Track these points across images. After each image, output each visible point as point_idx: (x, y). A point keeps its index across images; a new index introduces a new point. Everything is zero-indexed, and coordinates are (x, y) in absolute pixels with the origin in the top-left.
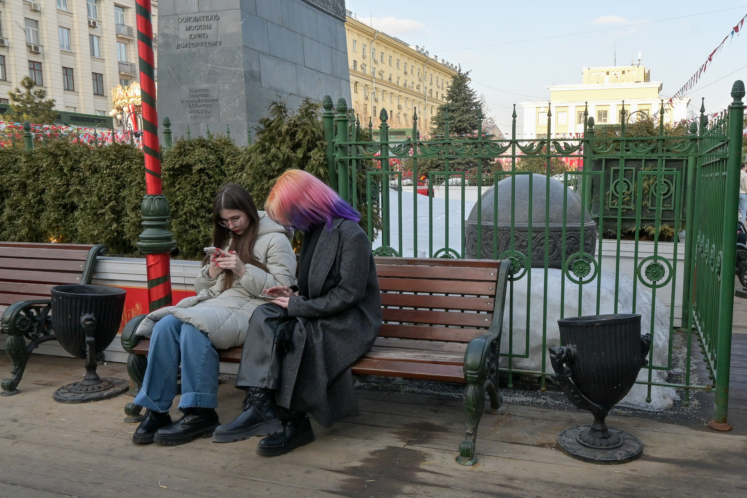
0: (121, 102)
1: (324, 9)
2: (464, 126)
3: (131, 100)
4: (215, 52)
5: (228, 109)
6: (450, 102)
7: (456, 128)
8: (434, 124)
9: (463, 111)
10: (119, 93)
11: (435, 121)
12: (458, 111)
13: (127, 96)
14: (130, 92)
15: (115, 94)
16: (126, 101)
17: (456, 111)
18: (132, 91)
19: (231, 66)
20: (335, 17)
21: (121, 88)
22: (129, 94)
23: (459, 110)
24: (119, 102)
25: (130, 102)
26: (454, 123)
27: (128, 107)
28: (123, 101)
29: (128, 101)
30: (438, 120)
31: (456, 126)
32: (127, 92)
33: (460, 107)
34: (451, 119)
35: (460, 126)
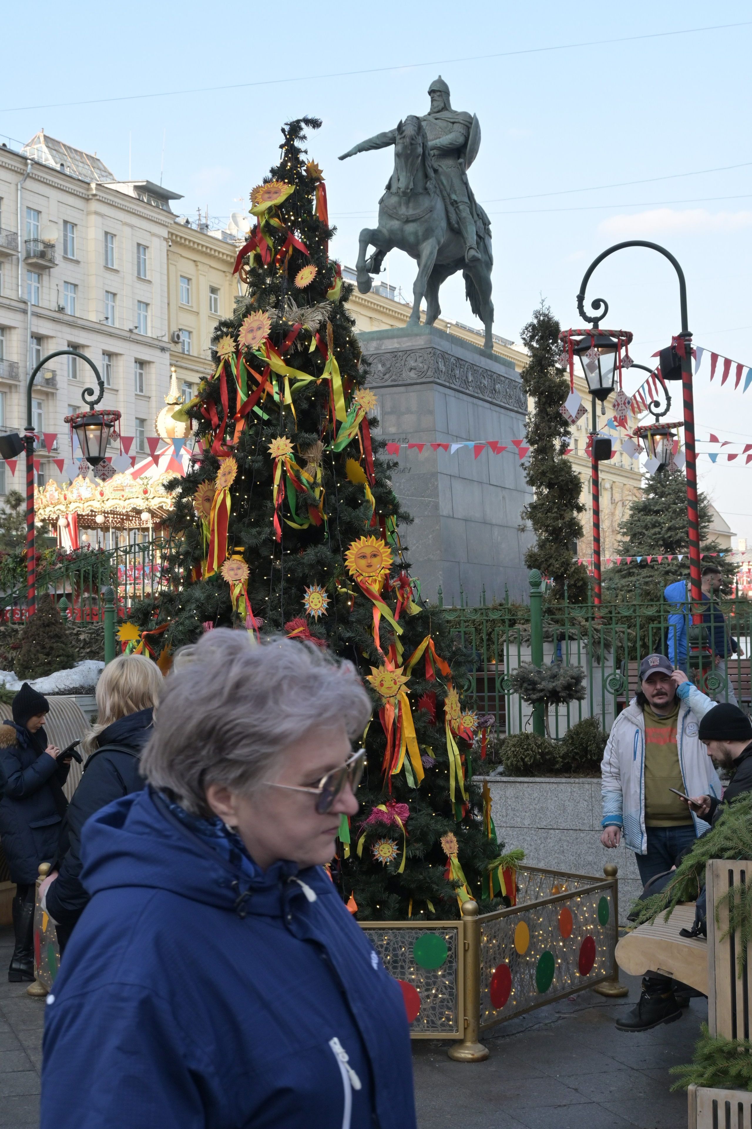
0: (53, 509)
1: (507, 406)
2: (678, 537)
3: (72, 506)
4: (403, 480)
5: (418, 547)
6: (652, 496)
7: (664, 540)
8: (624, 534)
9: (675, 511)
10: (51, 495)
11: (625, 530)
12: (666, 513)
13: (65, 499)
14: (72, 492)
15: (42, 497)
16: (62, 508)
17: (663, 511)
18: (75, 492)
19: (423, 497)
20: (517, 412)
21: (55, 485)
22: (69, 496)
23: (667, 510)
24: (48, 509)
25: (70, 509)
26: (659, 533)
27: (67, 518)
28: (56, 508)
29: (67, 507)
30: (631, 528)
31: (663, 537)
32: (66, 492)
33: (669, 505)
34: (654, 526)
35: (670, 537)
